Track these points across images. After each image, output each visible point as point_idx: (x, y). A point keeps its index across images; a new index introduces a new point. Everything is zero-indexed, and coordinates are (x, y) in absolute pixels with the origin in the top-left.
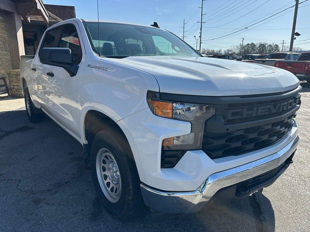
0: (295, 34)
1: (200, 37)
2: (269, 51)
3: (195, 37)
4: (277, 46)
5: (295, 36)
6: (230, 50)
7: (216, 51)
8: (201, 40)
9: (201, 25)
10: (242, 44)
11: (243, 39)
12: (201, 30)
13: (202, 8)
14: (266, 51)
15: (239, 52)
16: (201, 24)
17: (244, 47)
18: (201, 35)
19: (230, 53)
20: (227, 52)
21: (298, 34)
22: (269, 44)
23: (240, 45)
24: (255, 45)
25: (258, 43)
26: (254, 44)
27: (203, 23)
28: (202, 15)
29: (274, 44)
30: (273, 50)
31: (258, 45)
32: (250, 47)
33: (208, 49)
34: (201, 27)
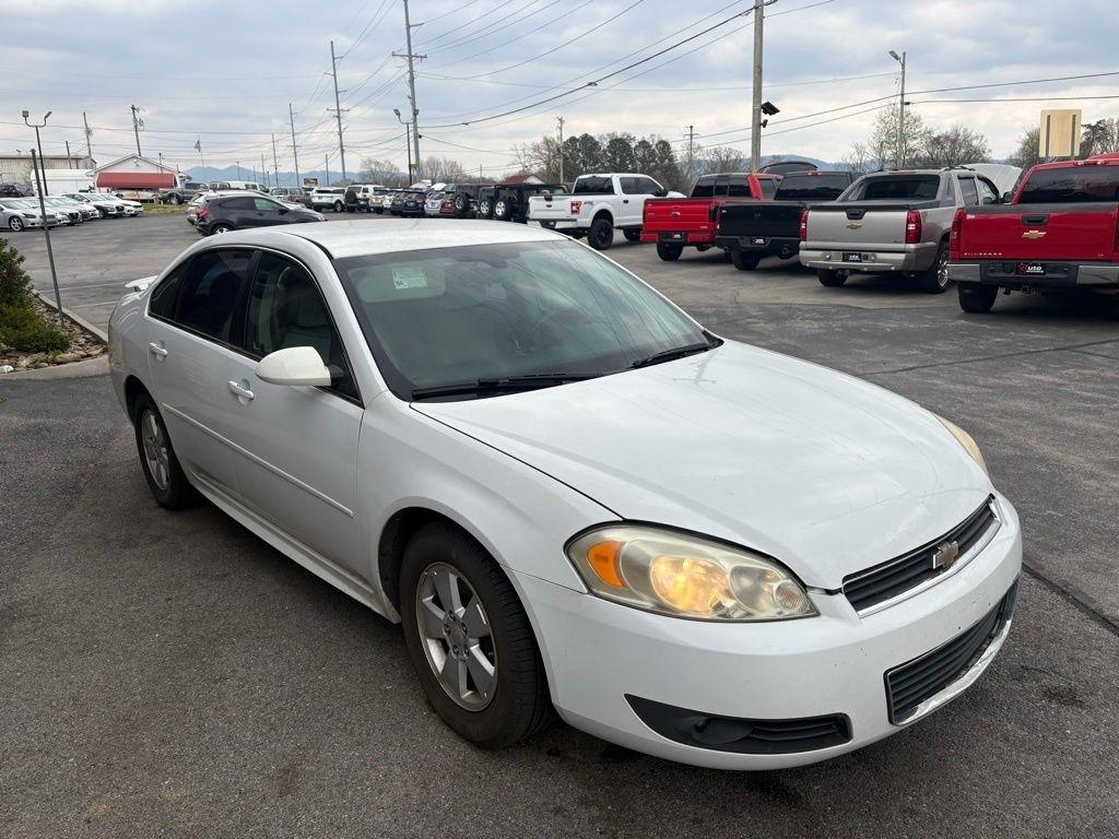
0: (762, 107)
2: (642, 162)
3: (397, 112)
4: (665, 145)
8: (416, 128)
9: (408, 68)
11: (561, 121)
12: (412, 87)
14: (632, 162)
15: (545, 167)
16: (411, 62)
18: (414, 105)
21: (770, 109)
22: (639, 138)
23: (547, 142)
24: (596, 144)
25: (605, 133)
26: (592, 138)
27: (415, 61)
28: (408, 27)
29: (656, 141)
30: (653, 161)
31: (605, 144)
32: (580, 151)
34: (412, 74)
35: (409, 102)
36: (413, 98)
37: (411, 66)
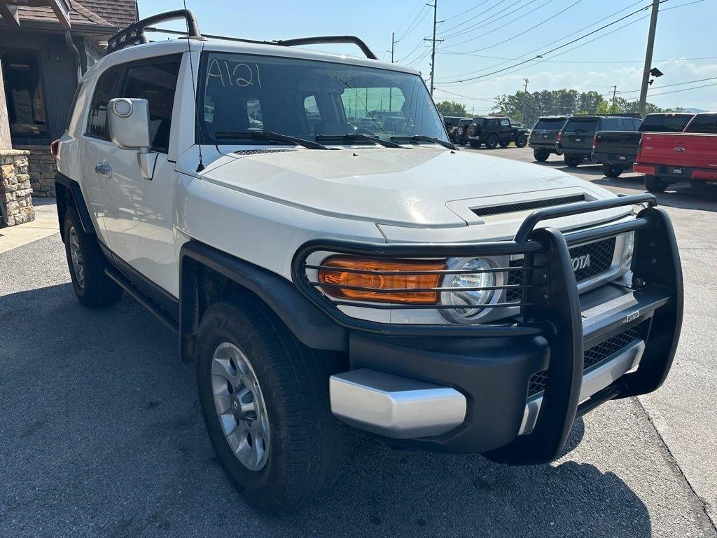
0: (651, 71)
1: (432, 74)
5: (651, 77)
8: (432, 83)
9: (432, 47)
11: (527, 81)
12: (433, 58)
13: (435, 7)
16: (434, 43)
18: (433, 69)
21: (657, 73)
22: (581, 93)
24: (551, 96)
26: (549, 93)
27: (437, 43)
28: (435, 23)
34: (434, 51)
35: (430, 67)
36: (433, 66)
37: (434, 46)
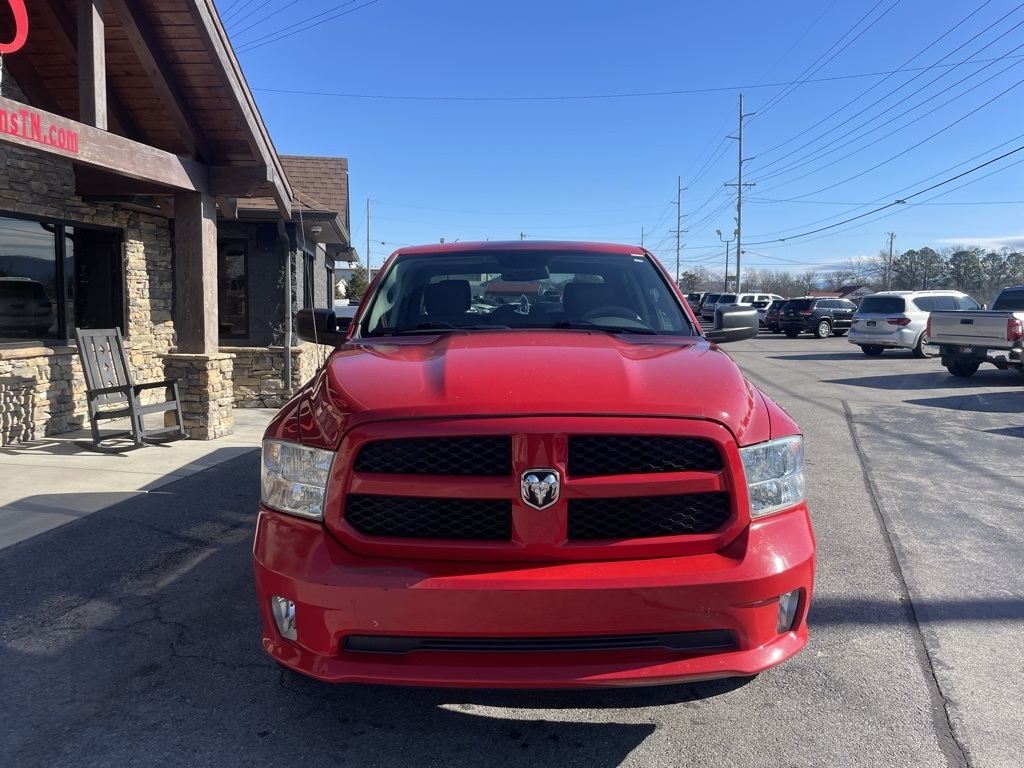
1: (738, 232)
2: (990, 274)
3: (719, 233)
4: (1018, 258)
6: (847, 275)
7: (795, 279)
8: (739, 244)
9: (737, 195)
10: (887, 251)
11: (892, 236)
12: (739, 210)
13: (740, 139)
15: (880, 278)
16: (740, 190)
17: (895, 263)
18: (739, 225)
19: (847, 282)
20: (835, 279)
22: (989, 251)
23: (883, 255)
24: (935, 256)
26: (932, 251)
28: (742, 161)
29: (1009, 252)
30: (1004, 273)
31: (950, 257)
32: (918, 263)
33: (764, 271)
34: (740, 200)
36: (739, 221)
37: (740, 193)
